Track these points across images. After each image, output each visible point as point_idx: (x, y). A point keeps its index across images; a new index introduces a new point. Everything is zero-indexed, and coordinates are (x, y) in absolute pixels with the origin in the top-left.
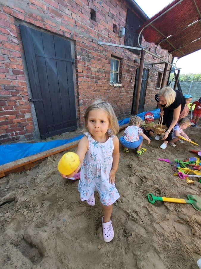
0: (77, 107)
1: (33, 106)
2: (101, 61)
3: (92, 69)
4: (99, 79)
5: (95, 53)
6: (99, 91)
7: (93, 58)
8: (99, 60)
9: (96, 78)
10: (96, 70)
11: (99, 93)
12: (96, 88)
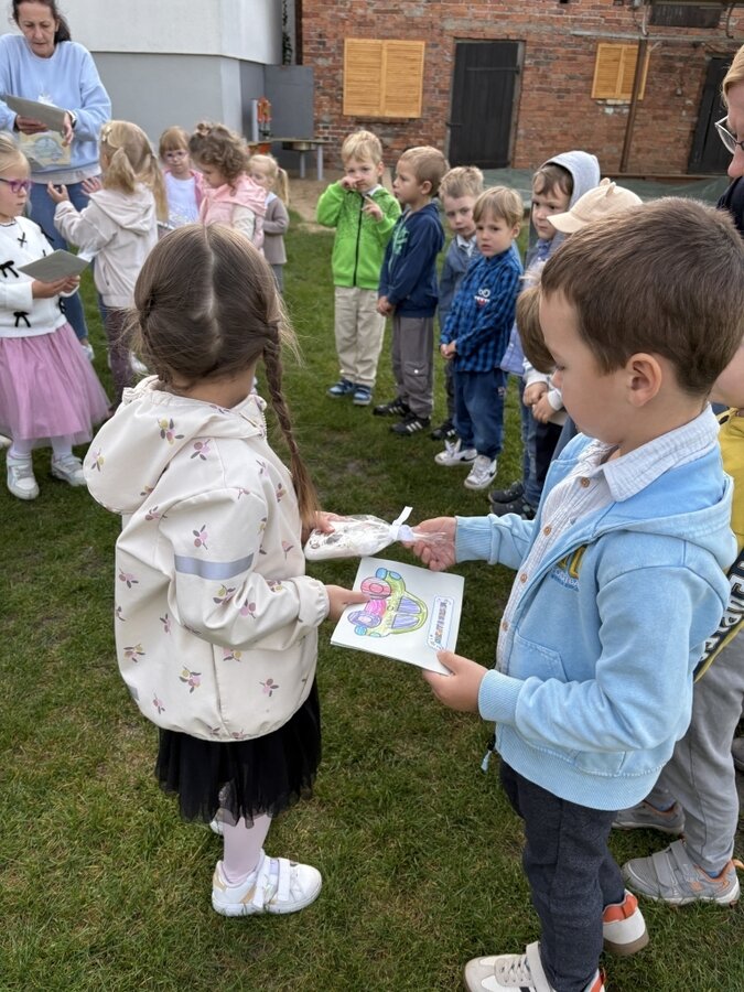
0: (512, 141)
1: (449, 132)
2: (575, 59)
3: (554, 76)
4: (568, 91)
5: (562, 50)
6: (565, 114)
7: (558, 58)
8: (570, 59)
9: (559, 91)
10: (563, 76)
11: (564, 119)
12: (558, 108)
